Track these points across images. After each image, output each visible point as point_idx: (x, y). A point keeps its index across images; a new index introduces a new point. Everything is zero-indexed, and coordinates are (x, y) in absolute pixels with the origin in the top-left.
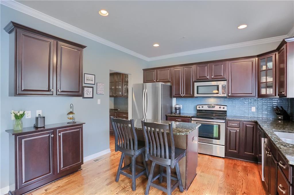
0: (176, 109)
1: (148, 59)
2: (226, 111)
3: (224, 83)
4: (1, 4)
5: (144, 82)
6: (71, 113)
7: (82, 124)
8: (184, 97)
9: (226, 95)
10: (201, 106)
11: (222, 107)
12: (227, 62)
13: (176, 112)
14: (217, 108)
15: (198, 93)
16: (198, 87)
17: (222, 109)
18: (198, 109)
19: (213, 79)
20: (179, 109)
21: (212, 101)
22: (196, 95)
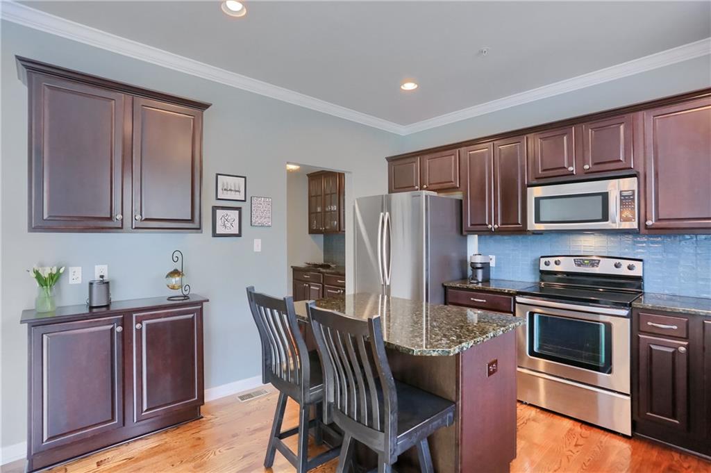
0: (474, 267)
1: (403, 130)
2: (639, 279)
3: (630, 184)
4: (3, 20)
5: (390, 191)
6: (175, 273)
7: (201, 303)
8: (499, 232)
9: (635, 225)
10: (552, 260)
11: (625, 263)
12: (640, 114)
13: (474, 277)
14: (606, 267)
15: (538, 221)
16: (538, 200)
17: (623, 271)
18: (543, 267)
19: (588, 172)
20: (486, 267)
21: (590, 245)
22: (532, 225)
